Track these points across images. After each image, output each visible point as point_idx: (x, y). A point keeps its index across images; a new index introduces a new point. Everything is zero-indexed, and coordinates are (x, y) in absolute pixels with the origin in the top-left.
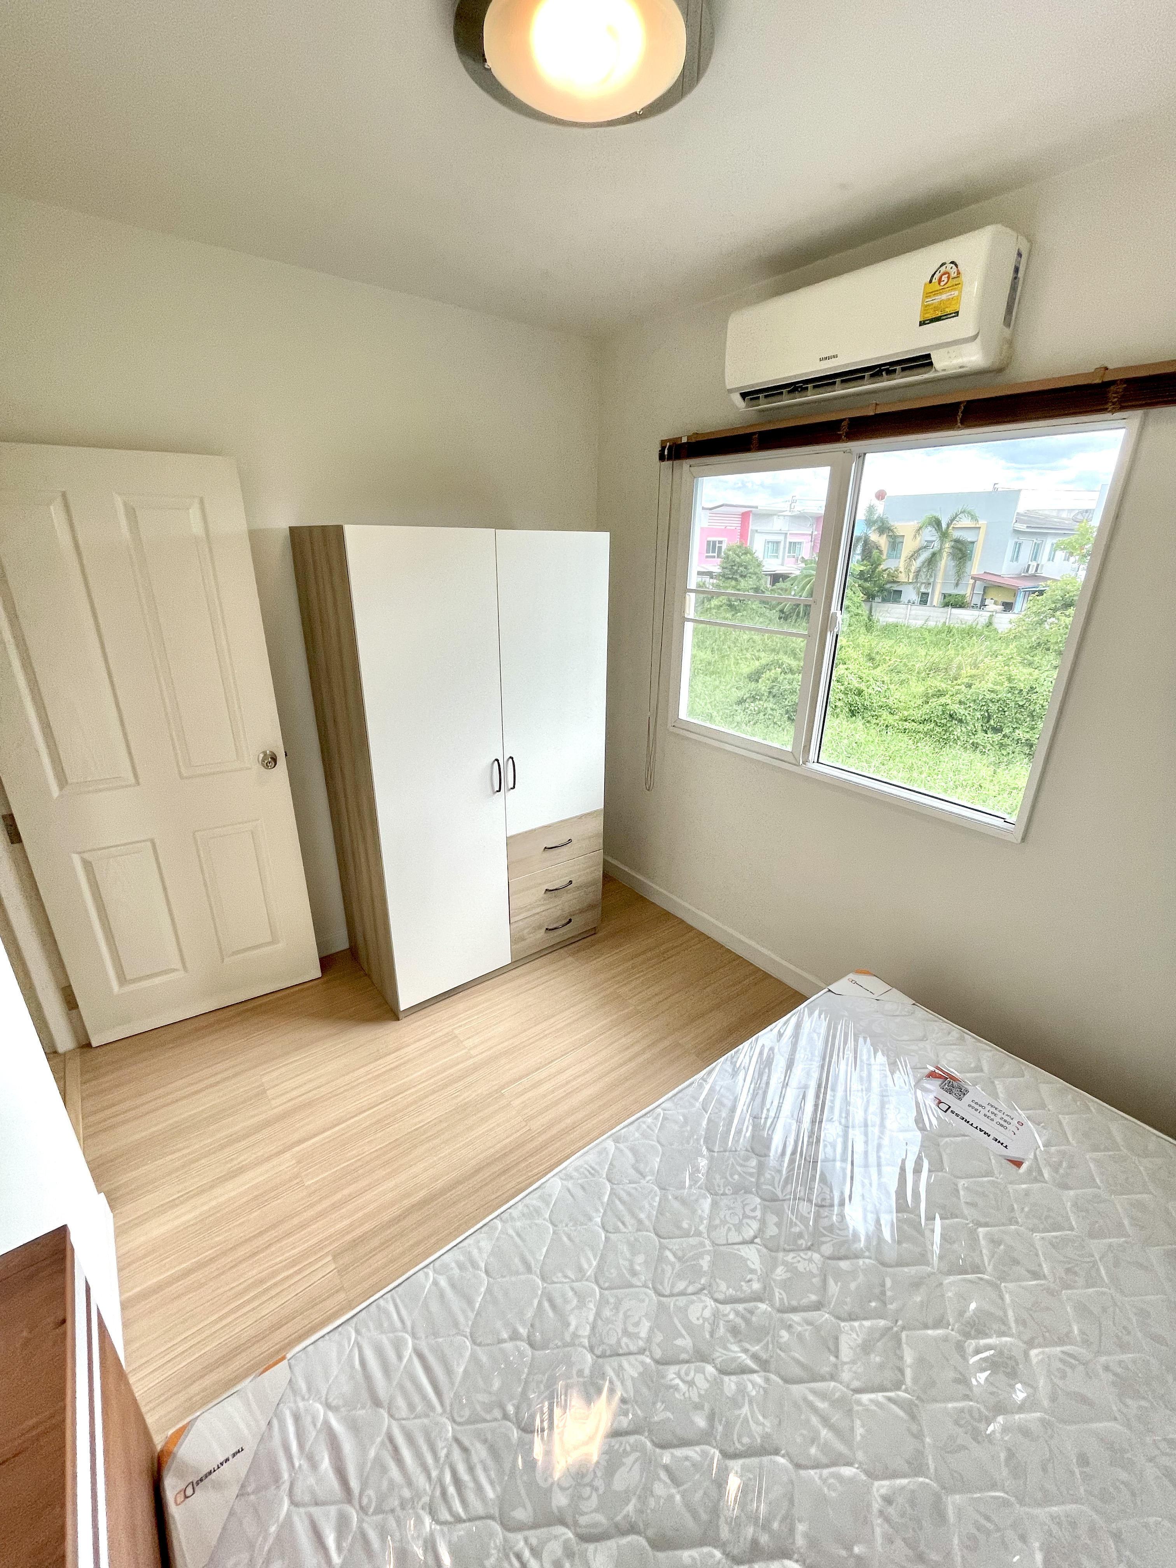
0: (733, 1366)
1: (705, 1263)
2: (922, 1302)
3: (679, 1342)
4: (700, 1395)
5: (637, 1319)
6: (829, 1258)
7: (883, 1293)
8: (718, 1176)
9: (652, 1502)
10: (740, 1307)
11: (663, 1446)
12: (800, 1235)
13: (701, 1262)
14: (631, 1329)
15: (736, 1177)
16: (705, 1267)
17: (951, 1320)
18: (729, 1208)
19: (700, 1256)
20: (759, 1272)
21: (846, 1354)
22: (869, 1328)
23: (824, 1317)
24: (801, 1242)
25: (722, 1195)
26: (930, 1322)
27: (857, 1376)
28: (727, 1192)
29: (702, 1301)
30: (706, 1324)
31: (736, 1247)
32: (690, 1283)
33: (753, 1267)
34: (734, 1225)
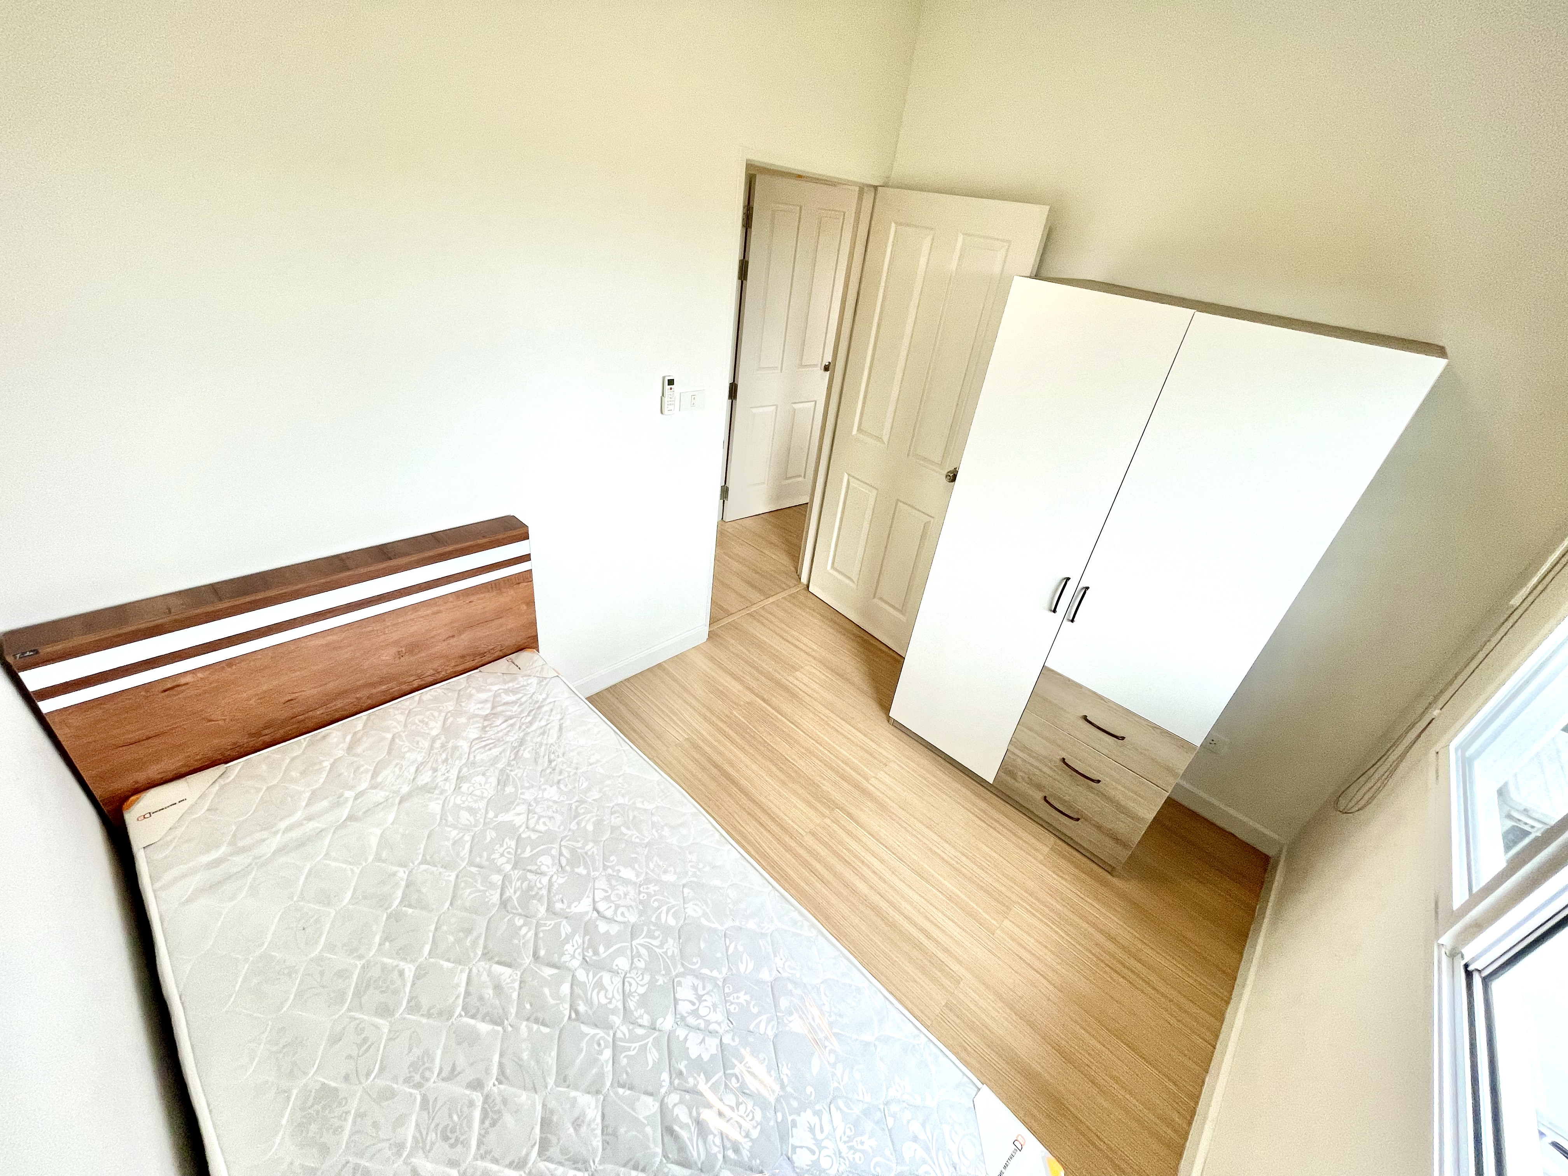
0: (507, 883)
1: (582, 870)
2: (522, 1060)
3: (528, 849)
4: (494, 859)
5: (547, 823)
6: (574, 976)
7: (536, 1021)
8: (657, 888)
9: (449, 829)
10: (544, 892)
11: (473, 837)
12: (596, 953)
13: (582, 868)
14: (542, 820)
15: (656, 904)
16: (576, 870)
17: (502, 1087)
18: (626, 895)
19: (586, 867)
20: (568, 910)
21: (498, 969)
22: (511, 996)
23: (528, 960)
24: (590, 953)
25: (639, 891)
26: (504, 1061)
27: (479, 974)
28: (642, 895)
29: (553, 865)
30: (536, 867)
31: (591, 895)
32: (567, 859)
33: (573, 906)
34: (609, 896)
